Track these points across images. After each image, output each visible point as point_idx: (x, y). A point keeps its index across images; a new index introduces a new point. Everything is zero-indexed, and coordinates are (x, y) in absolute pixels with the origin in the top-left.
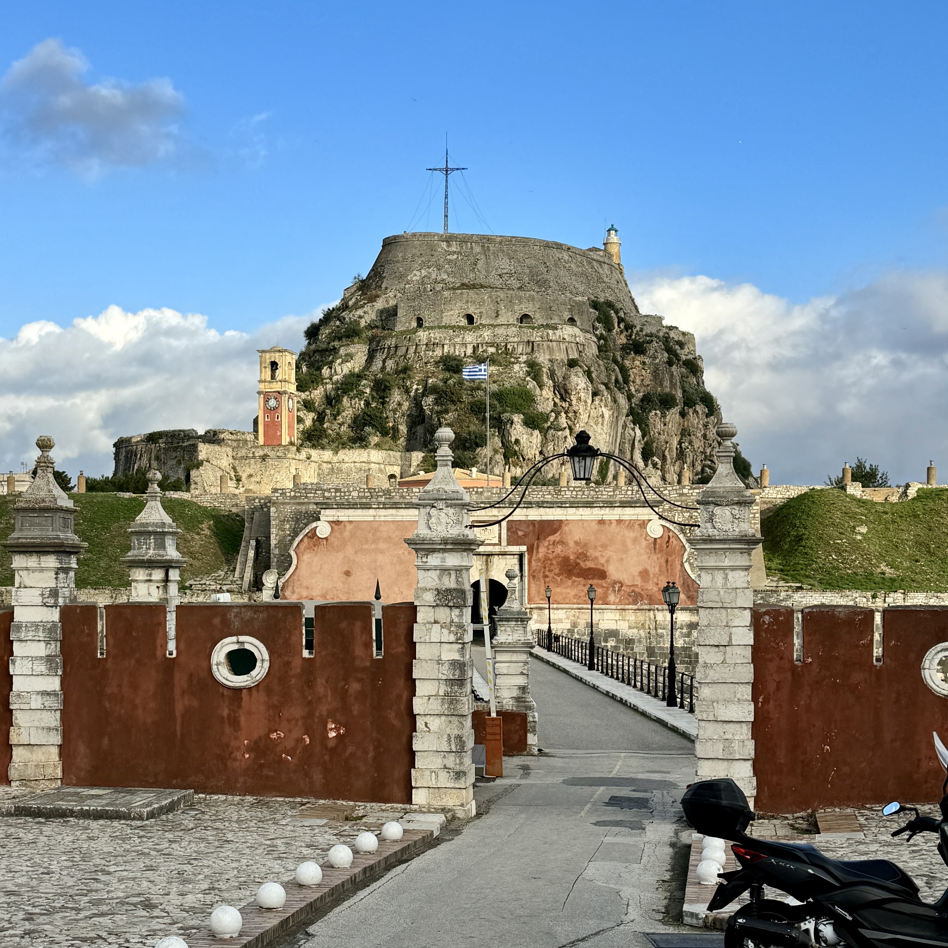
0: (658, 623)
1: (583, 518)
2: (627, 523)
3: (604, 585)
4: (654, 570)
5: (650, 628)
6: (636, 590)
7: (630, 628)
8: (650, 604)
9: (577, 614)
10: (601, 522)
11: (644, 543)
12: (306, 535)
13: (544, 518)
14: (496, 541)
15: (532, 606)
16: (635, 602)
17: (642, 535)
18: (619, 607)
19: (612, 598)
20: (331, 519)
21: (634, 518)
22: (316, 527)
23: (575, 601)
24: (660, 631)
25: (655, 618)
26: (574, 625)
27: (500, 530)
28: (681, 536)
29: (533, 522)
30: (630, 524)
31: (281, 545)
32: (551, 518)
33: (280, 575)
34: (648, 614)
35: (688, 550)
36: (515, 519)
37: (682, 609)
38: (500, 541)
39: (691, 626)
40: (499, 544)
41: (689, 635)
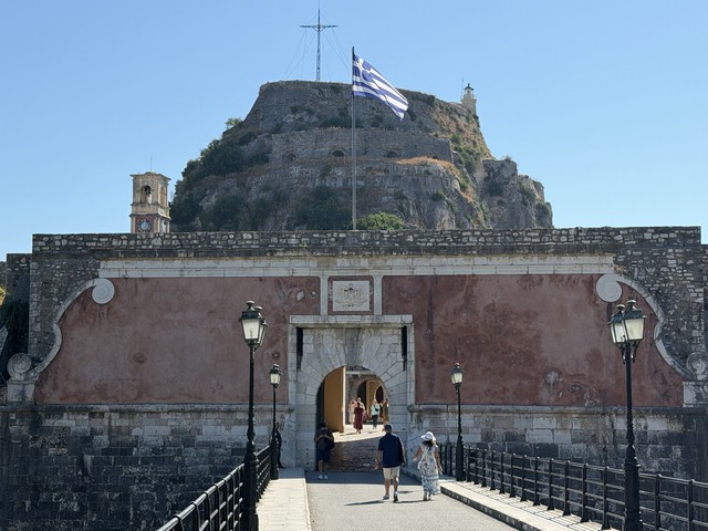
0: (617, 433)
1: (500, 272)
2: (565, 278)
3: (533, 374)
5: (605, 442)
6: (582, 382)
7: (574, 441)
9: (492, 420)
10: (527, 278)
11: (592, 310)
12: (77, 300)
13: (440, 272)
14: (366, 307)
15: (422, 407)
16: (580, 402)
17: (588, 298)
18: (556, 410)
19: (544, 395)
20: (115, 275)
21: (577, 271)
22: (93, 288)
23: (488, 399)
25: (612, 426)
26: (487, 437)
27: (372, 290)
28: (650, 300)
29: (421, 279)
30: (571, 280)
31: (46, 318)
32: (449, 271)
33: (36, 361)
34: (601, 420)
35: (662, 320)
36: (395, 273)
37: (656, 412)
38: (372, 308)
39: (669, 439)
40: (371, 312)
41: (667, 453)
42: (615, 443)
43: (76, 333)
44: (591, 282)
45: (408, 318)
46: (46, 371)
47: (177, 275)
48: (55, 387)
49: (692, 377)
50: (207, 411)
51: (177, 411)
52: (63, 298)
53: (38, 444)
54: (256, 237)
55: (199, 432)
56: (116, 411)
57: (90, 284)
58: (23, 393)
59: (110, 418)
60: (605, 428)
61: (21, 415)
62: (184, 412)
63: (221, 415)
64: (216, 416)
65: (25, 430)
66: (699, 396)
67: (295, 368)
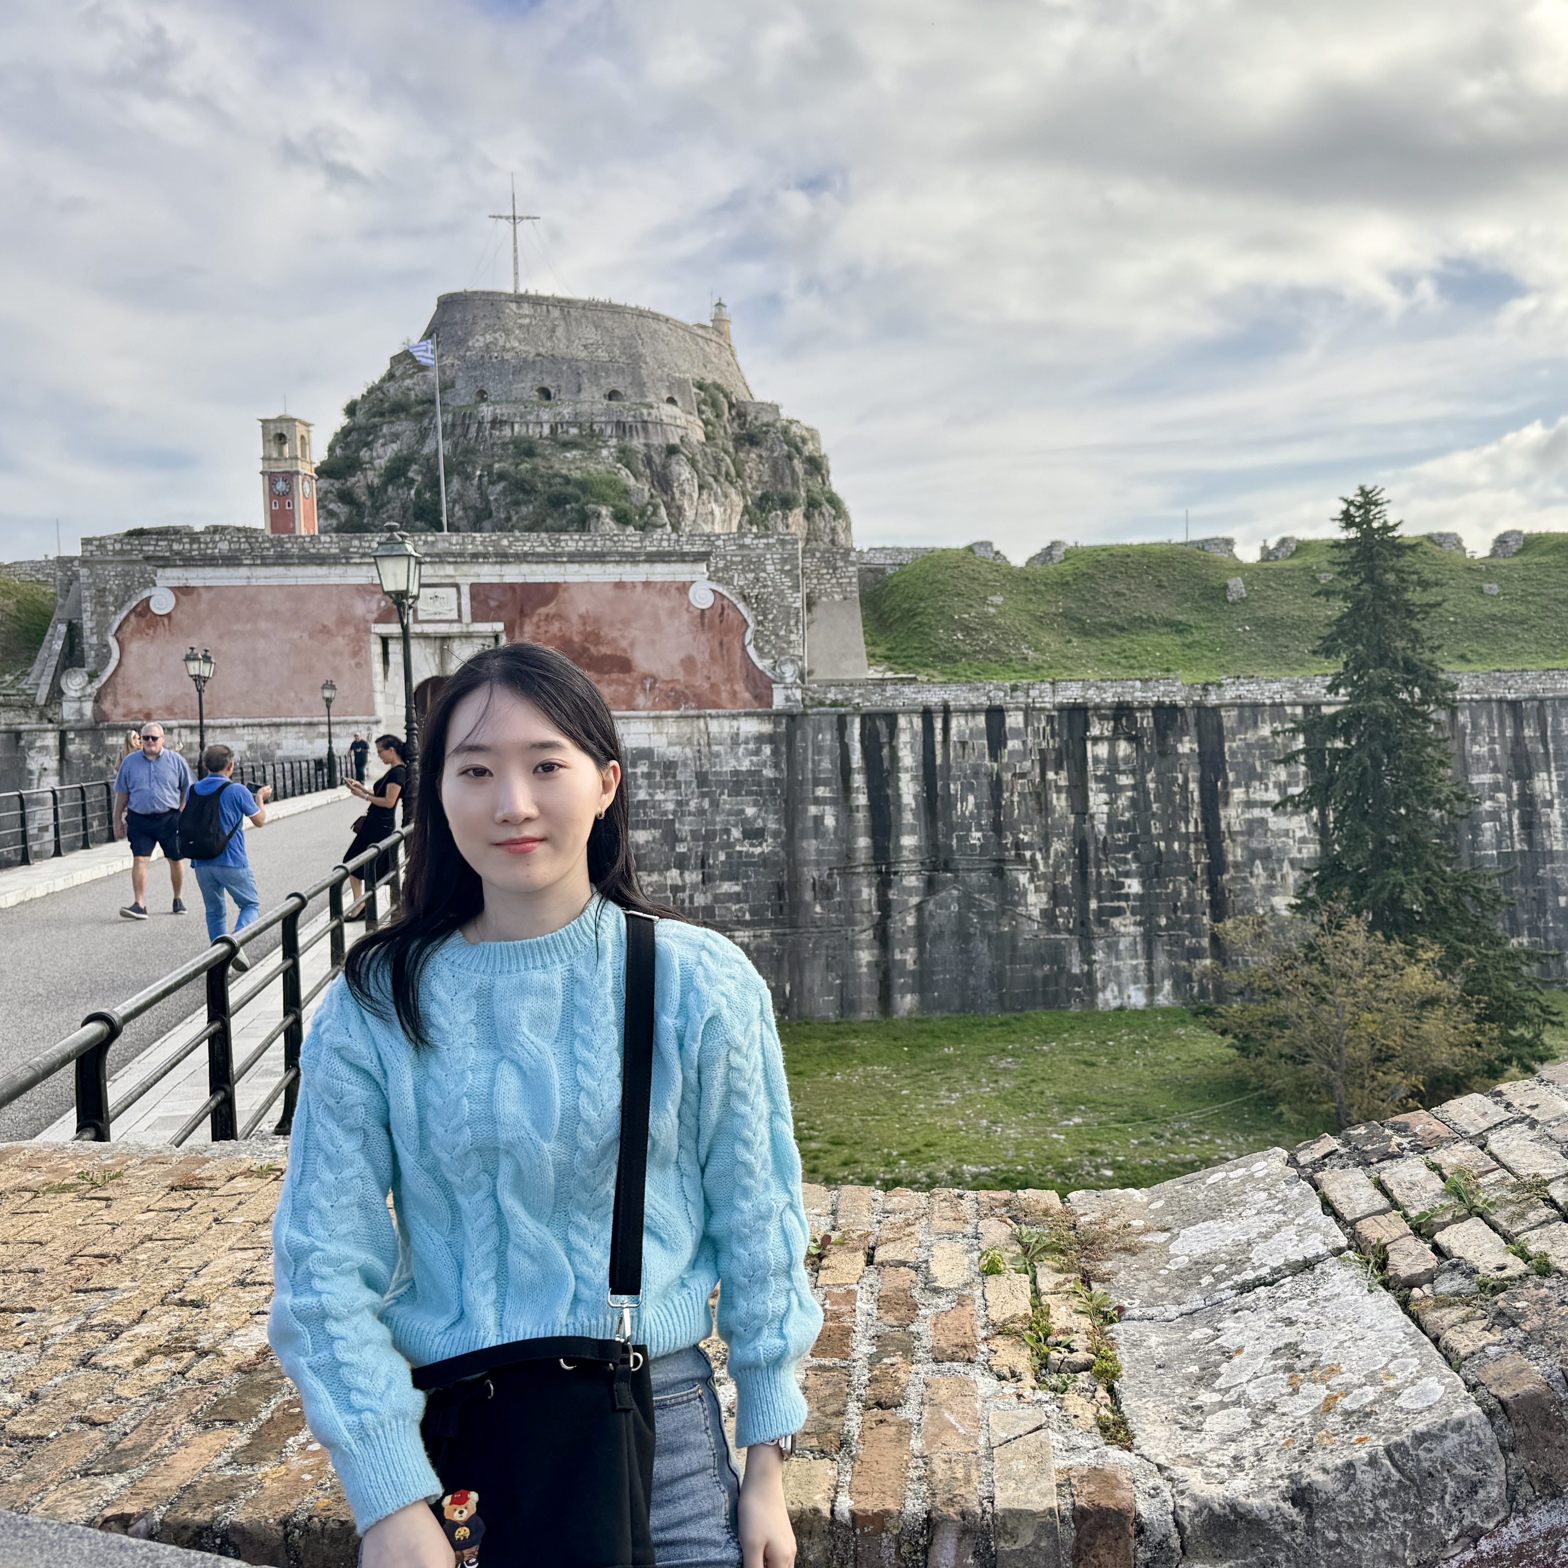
0: (711, 736)
1: (592, 579)
2: (659, 586)
3: (629, 680)
4: (702, 656)
5: (699, 744)
6: (678, 687)
7: (670, 744)
8: (699, 708)
10: (619, 585)
11: (685, 617)
12: (133, 610)
13: (531, 579)
14: (454, 615)
16: (676, 706)
17: (681, 605)
18: (653, 714)
19: (641, 700)
20: (175, 583)
21: (669, 578)
22: (150, 597)
24: (715, 748)
25: (707, 729)
27: (459, 598)
28: (741, 606)
29: (512, 586)
30: (663, 588)
31: (101, 629)
32: (540, 579)
33: (93, 676)
34: (695, 723)
35: (752, 626)
36: (483, 580)
37: (747, 715)
38: (460, 616)
39: (760, 739)
40: (459, 620)
41: (757, 752)
42: (709, 745)
43: (134, 647)
44: (684, 588)
45: (499, 626)
46: (105, 686)
47: (243, 582)
48: (116, 704)
49: (781, 679)
50: (286, 725)
51: (253, 725)
52: (120, 607)
53: (102, 763)
54: (335, 540)
55: (279, 746)
56: (186, 727)
57: (146, 594)
58: (80, 712)
59: (180, 735)
60: (699, 731)
61: (80, 732)
62: (261, 726)
63: (303, 728)
64: (296, 729)
65: (86, 749)
66: (788, 699)
67: (380, 677)
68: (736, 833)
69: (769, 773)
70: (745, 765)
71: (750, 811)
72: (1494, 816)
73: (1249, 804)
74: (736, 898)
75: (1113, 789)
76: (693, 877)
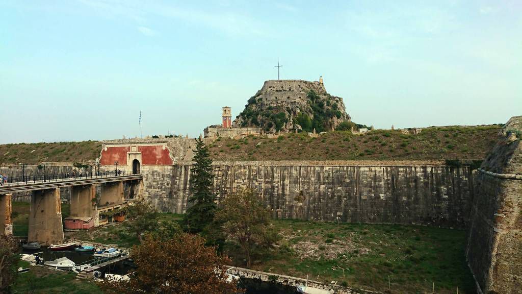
4: (164, 157)
8: (163, 164)
11: (162, 151)
15: (142, 165)
16: (161, 164)
19: (156, 163)
20: (107, 147)
33: (99, 159)
35: (170, 152)
36: (139, 146)
37: (169, 166)
39: (171, 169)
41: (170, 171)
42: (164, 170)
43: (103, 155)
44: (162, 146)
45: (141, 152)
48: (101, 163)
49: (174, 160)
51: (114, 166)
57: (104, 148)
58: (97, 164)
60: (163, 168)
61: (97, 166)
63: (119, 166)
65: (98, 168)
66: (174, 163)
67: (128, 159)
68: (166, 184)
69: (171, 175)
70: (168, 174)
71: (168, 180)
72: (278, 187)
73: (238, 183)
74: (165, 194)
75: (218, 179)
76: (160, 190)
